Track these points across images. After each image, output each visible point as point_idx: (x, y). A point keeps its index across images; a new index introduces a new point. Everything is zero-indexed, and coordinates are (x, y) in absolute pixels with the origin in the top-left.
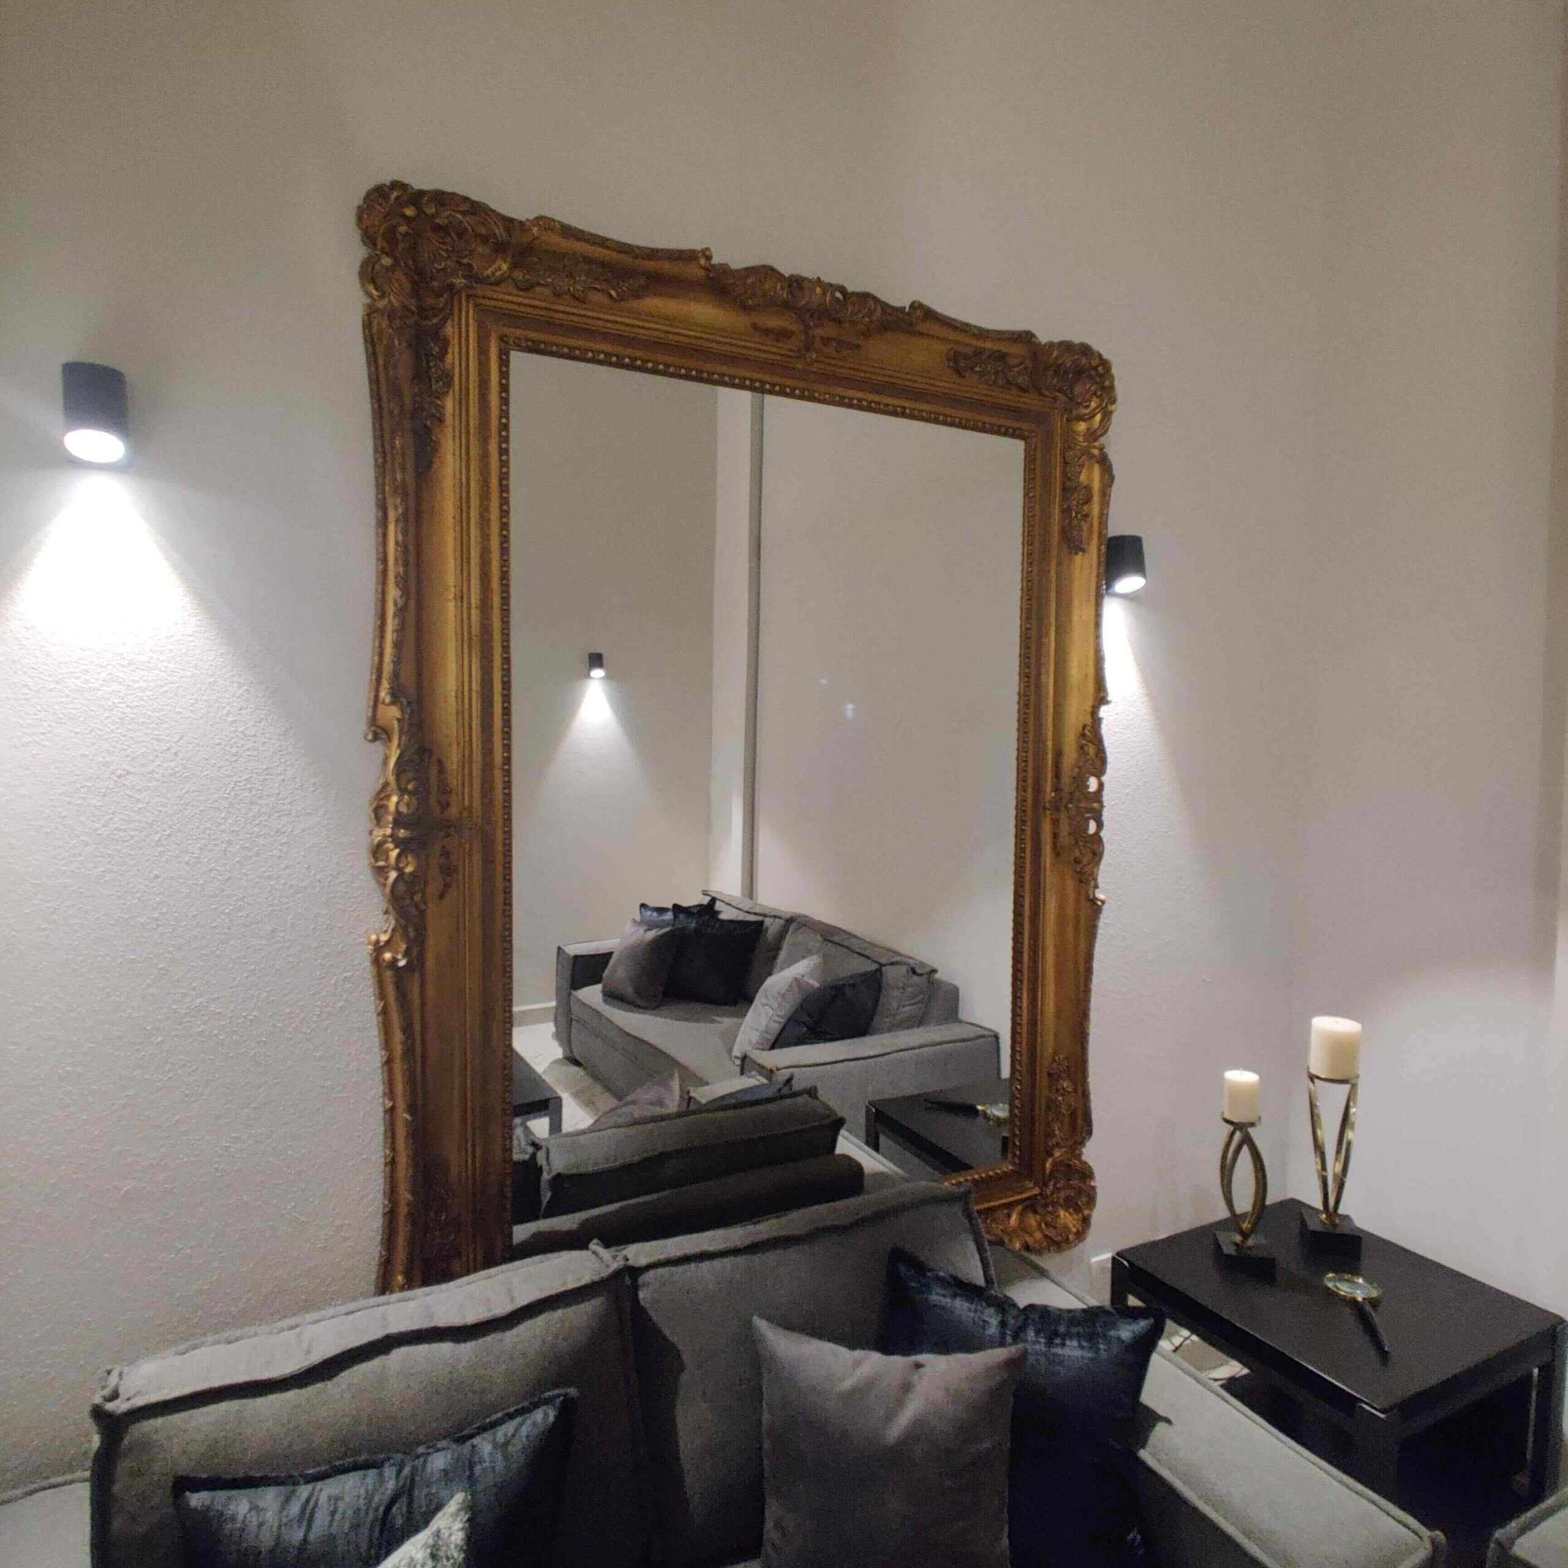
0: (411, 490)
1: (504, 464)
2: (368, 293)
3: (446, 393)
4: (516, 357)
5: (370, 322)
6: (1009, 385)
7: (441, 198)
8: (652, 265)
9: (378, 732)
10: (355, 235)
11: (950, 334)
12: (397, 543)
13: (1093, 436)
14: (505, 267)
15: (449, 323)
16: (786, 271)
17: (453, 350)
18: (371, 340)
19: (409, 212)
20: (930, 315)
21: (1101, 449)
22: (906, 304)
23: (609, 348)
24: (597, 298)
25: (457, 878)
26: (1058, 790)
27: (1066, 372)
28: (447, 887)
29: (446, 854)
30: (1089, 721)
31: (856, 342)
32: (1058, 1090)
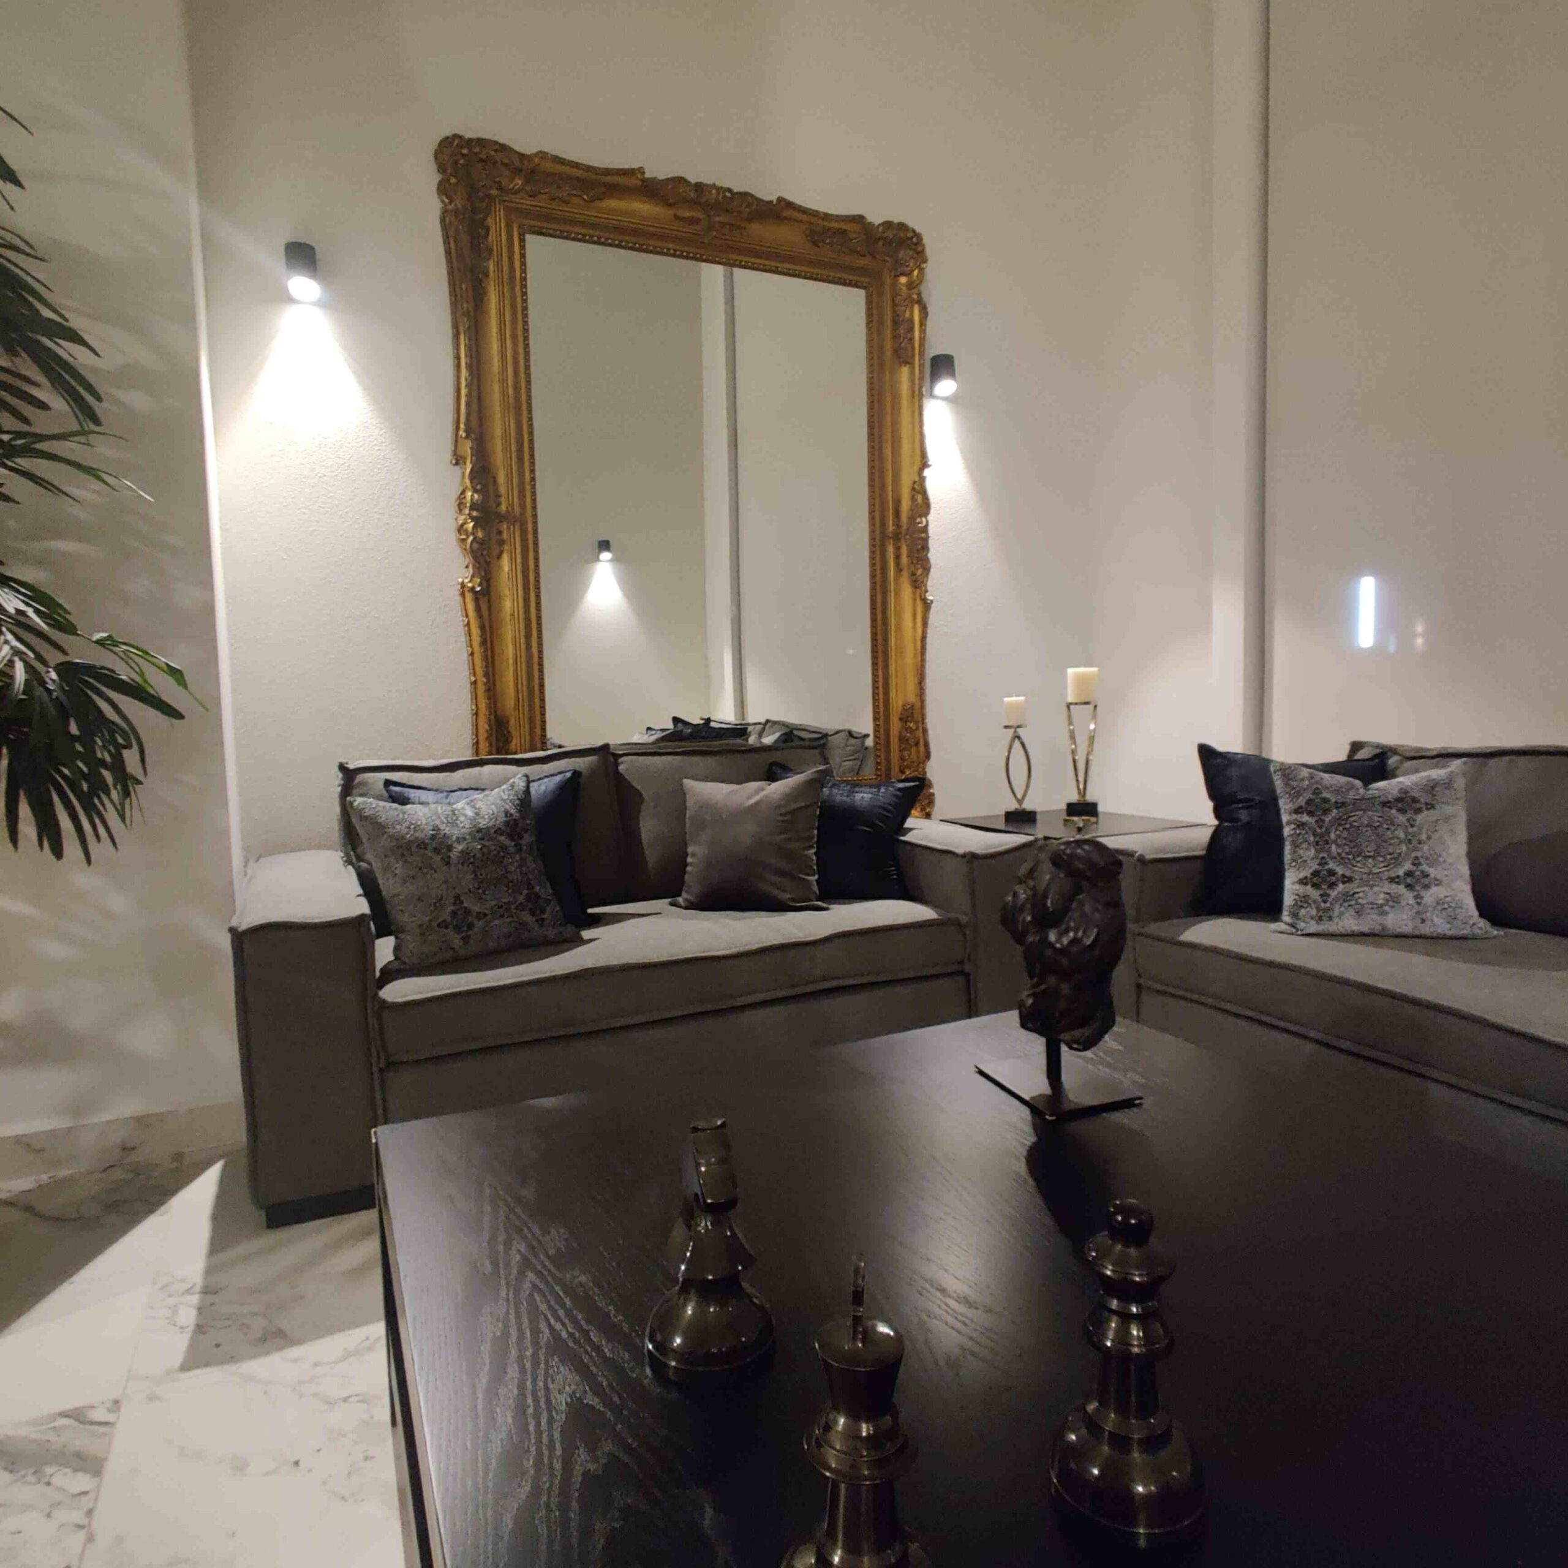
0: (472, 314)
1: (525, 301)
2: (443, 201)
3: (489, 259)
4: (528, 237)
5: (444, 217)
6: (852, 251)
7: (482, 142)
8: (608, 179)
9: (458, 460)
10: (433, 167)
11: (804, 217)
12: (466, 345)
13: (911, 286)
14: (520, 182)
15: (489, 218)
16: (693, 179)
17: (492, 232)
18: (445, 228)
19: (465, 151)
20: (790, 205)
21: (919, 294)
22: (773, 198)
23: (583, 231)
24: (575, 200)
25: (506, 547)
26: (898, 526)
27: (890, 242)
28: (501, 552)
29: (500, 533)
30: (917, 479)
31: (743, 225)
32: (906, 729)
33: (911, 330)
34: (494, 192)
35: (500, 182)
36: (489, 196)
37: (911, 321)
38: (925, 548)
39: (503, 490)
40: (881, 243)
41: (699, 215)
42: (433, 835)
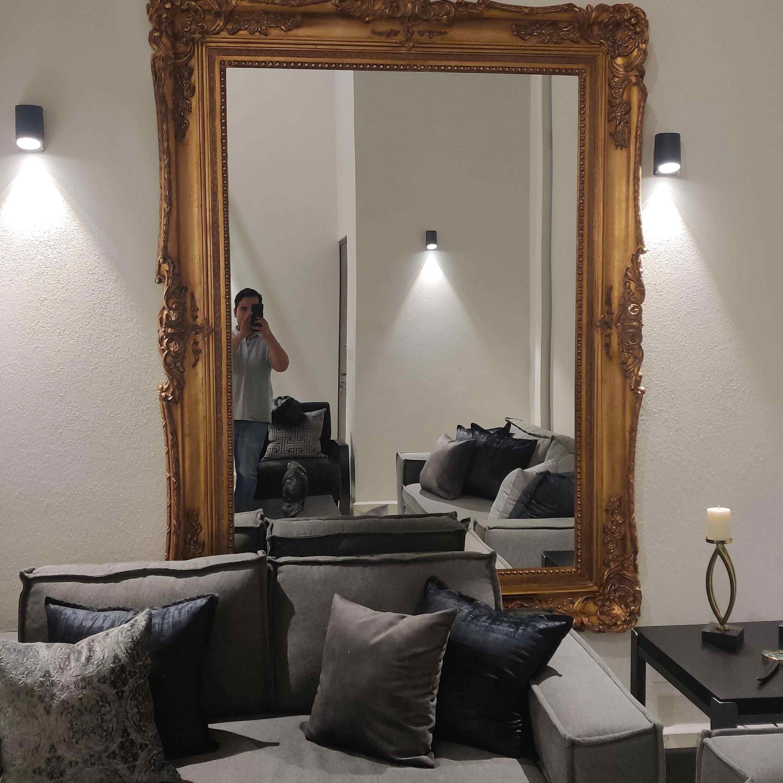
0: (172, 150)
1: (223, 131)
3: (191, 97)
4: (230, 71)
5: (154, 63)
6: (563, 40)
8: (304, 9)
9: (160, 278)
11: (508, 15)
13: (630, 67)
14: (222, 23)
15: (192, 60)
17: (196, 73)
18: (155, 73)
19: (168, 6)
20: (490, 6)
21: (639, 76)
23: (282, 59)
24: (275, 32)
25: (202, 356)
26: (610, 313)
27: (606, 25)
28: (197, 360)
29: (196, 343)
30: (630, 265)
31: (443, 30)
32: (612, 522)
33: (628, 112)
34: (197, 36)
35: (203, 27)
36: (193, 39)
37: (629, 104)
38: (637, 336)
39: (200, 304)
40: (596, 28)
41: (396, 27)
42: (41, 682)
